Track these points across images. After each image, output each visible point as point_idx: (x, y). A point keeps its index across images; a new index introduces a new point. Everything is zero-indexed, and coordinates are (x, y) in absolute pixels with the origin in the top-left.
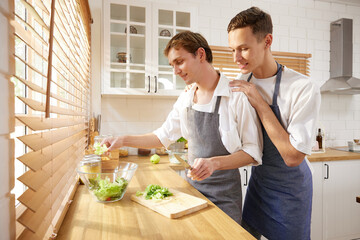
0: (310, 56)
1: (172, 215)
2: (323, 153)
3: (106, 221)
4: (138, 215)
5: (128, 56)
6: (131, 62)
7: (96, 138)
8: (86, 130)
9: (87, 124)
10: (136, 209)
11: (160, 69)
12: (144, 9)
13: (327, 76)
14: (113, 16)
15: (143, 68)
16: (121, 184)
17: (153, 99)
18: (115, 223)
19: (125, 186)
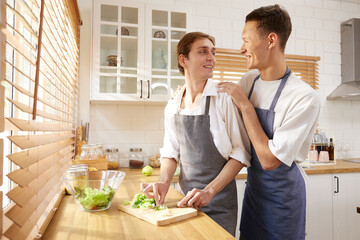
0: (319, 59)
1: (159, 222)
2: (333, 165)
3: (91, 228)
4: (124, 223)
5: (119, 59)
6: (122, 65)
7: (84, 147)
8: (73, 138)
9: (73, 132)
10: (122, 217)
11: (153, 73)
12: (136, 10)
13: (339, 81)
14: (103, 17)
15: (135, 72)
16: (107, 192)
17: (146, 105)
18: (100, 229)
19: (112, 195)
